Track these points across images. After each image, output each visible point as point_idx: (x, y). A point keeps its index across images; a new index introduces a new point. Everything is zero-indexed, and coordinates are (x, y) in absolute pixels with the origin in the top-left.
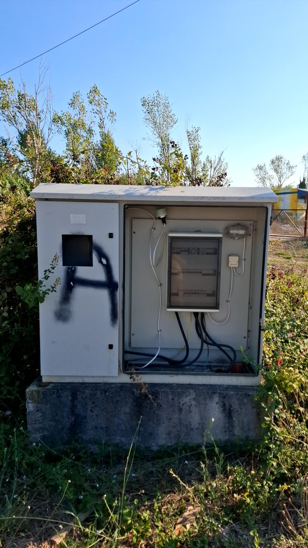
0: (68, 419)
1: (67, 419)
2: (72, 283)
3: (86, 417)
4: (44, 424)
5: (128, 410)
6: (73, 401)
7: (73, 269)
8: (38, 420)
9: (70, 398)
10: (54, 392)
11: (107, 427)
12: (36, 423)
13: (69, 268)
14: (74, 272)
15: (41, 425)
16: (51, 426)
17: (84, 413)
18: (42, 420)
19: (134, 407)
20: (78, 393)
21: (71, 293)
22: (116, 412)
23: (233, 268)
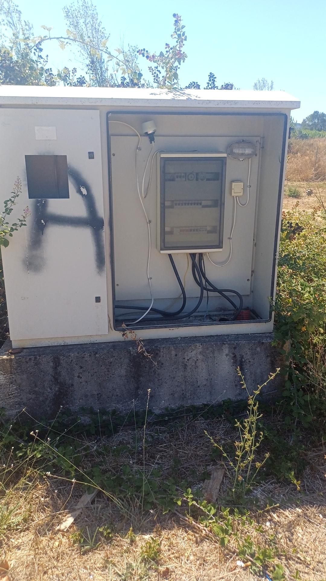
0: (51, 389)
1: (49, 389)
2: (42, 221)
3: (72, 385)
4: (21, 397)
5: (123, 372)
6: (55, 368)
7: (43, 202)
8: (12, 394)
9: (51, 364)
10: (30, 359)
11: (100, 393)
12: (10, 398)
13: (38, 202)
14: (44, 206)
15: (17, 400)
16: (30, 399)
17: (69, 380)
18: (18, 393)
19: (131, 368)
20: (61, 357)
21: (42, 234)
22: (109, 376)
23: (236, 197)
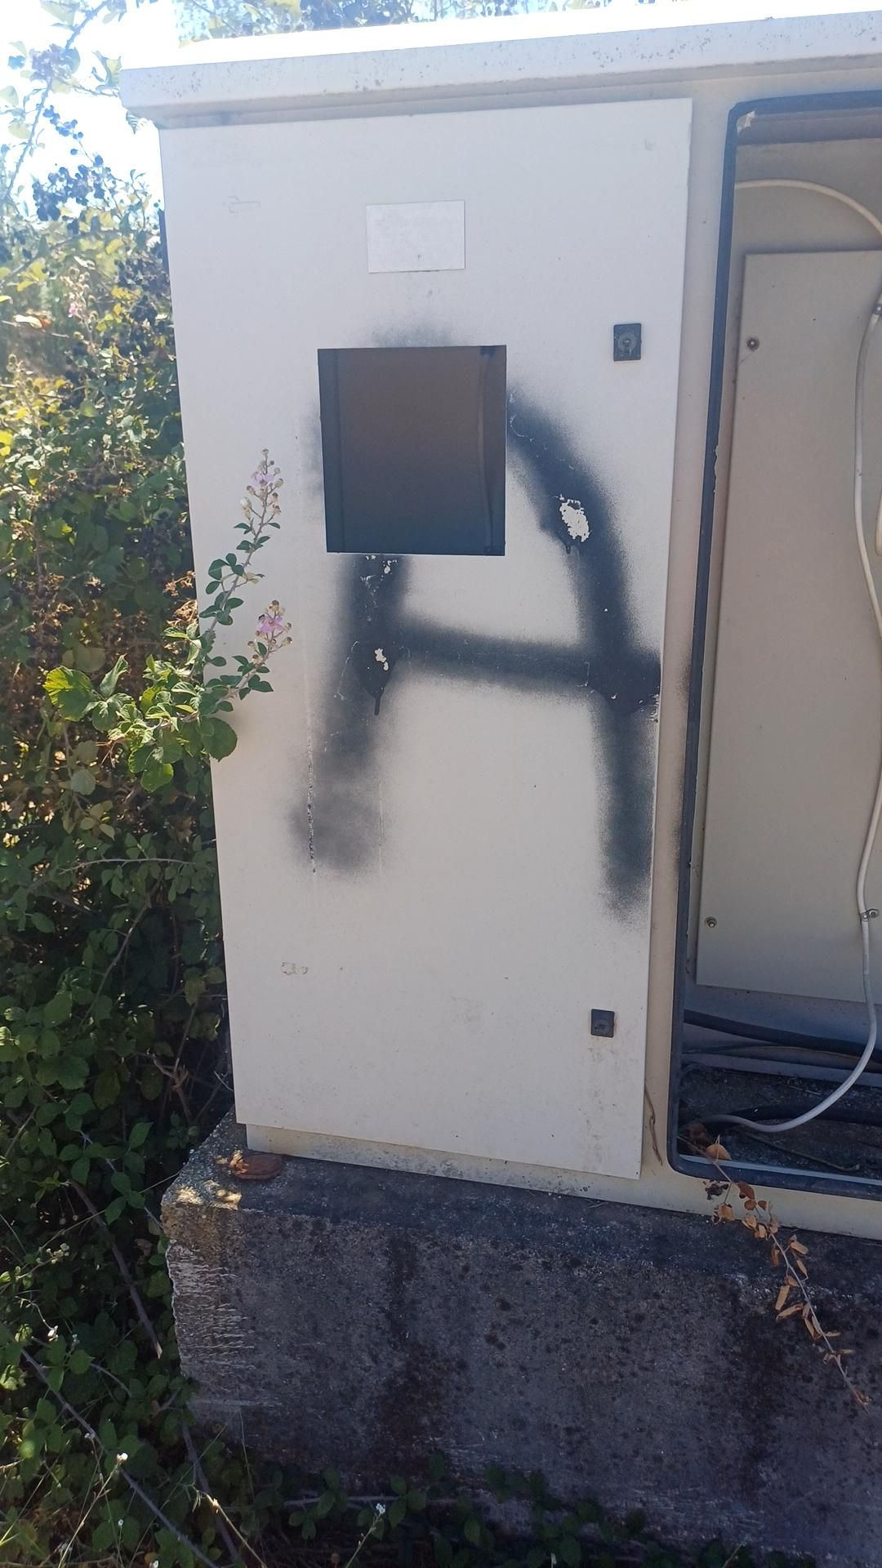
0: (375, 1359)
1: (365, 1357)
2: (380, 655)
3: (462, 1366)
4: (257, 1358)
5: (693, 1371)
6: (396, 1281)
7: (387, 570)
8: (227, 1341)
9: (381, 1263)
10: (298, 1226)
11: (578, 1430)
12: (219, 1351)
13: (363, 568)
14: (391, 586)
15: (241, 1364)
16: (291, 1375)
17: (452, 1343)
18: (247, 1342)
20: (423, 1246)
21: (377, 712)
22: (626, 1371)
